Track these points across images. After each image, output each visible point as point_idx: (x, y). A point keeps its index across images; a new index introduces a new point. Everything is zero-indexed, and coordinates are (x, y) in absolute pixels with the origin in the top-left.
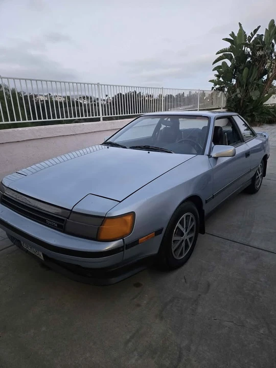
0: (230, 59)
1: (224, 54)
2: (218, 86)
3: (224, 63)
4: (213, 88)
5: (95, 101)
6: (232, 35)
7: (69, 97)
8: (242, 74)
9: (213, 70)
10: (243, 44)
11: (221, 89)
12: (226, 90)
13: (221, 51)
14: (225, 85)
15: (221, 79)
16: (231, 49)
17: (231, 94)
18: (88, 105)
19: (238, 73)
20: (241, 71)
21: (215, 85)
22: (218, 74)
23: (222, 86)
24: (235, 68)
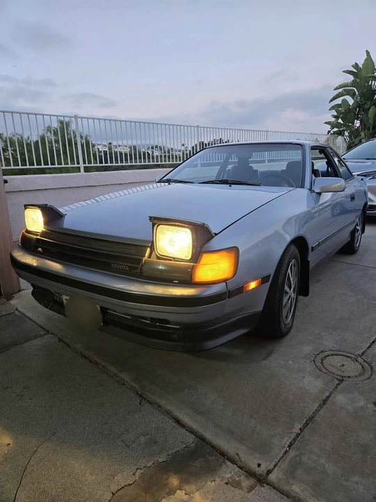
0: (353, 95)
1: (345, 90)
2: (335, 129)
3: (344, 101)
4: (329, 132)
5: (169, 152)
6: (356, 66)
7: (135, 147)
8: (368, 114)
9: (330, 110)
10: (370, 77)
11: (340, 133)
12: (346, 134)
13: (341, 87)
14: (345, 128)
15: (340, 121)
16: (354, 84)
17: (353, 139)
18: (161, 156)
19: (363, 112)
20: (367, 111)
21: (333, 127)
22: (336, 114)
23: (341, 129)
24: (359, 106)
